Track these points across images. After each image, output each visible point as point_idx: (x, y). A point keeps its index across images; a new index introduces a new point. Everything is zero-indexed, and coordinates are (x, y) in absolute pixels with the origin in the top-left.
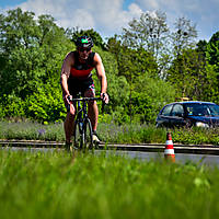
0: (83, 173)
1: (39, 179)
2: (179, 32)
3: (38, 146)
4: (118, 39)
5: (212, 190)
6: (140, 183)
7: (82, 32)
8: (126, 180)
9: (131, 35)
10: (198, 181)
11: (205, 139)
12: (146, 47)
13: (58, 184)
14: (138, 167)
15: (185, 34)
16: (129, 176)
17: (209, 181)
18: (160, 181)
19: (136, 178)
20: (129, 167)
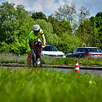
0: (37, 78)
1: (17, 81)
2: (81, 13)
3: (16, 66)
4: (53, 16)
5: (97, 86)
6: (63, 83)
7: (36, 13)
8: (57, 81)
9: (59, 14)
10: (90, 82)
11: (93, 63)
12: (66, 20)
13: (26, 84)
14: (63, 76)
15: (84, 14)
16: (59, 80)
17: (96, 82)
18: (73, 82)
19: (62, 81)
20: (59, 76)
